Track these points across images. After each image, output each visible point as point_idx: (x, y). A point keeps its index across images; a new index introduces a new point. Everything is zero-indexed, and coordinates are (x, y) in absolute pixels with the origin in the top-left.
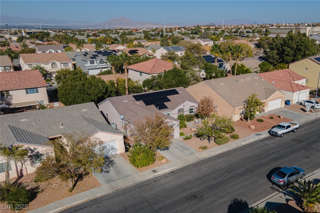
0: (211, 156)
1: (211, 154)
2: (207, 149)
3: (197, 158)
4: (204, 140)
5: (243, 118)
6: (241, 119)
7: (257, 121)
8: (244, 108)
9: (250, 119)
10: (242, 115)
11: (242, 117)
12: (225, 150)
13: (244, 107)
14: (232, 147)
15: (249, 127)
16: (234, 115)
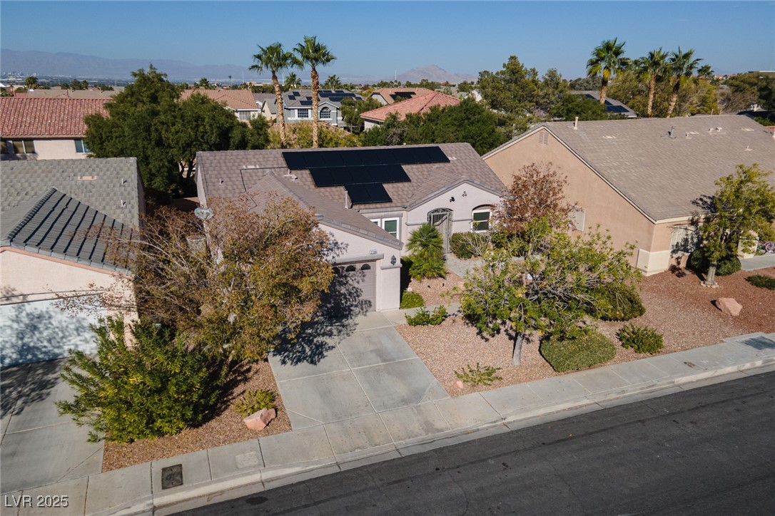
0: (506, 430)
1: (502, 415)
2: (496, 382)
3: (428, 427)
4: (493, 336)
5: (683, 265)
6: (673, 269)
7: (748, 284)
8: (693, 228)
9: (717, 274)
10: (680, 254)
11: (679, 263)
12: (586, 402)
13: (694, 223)
14: (623, 392)
15: (713, 303)
16: (648, 249)
